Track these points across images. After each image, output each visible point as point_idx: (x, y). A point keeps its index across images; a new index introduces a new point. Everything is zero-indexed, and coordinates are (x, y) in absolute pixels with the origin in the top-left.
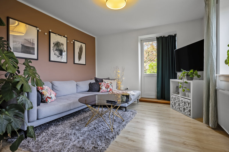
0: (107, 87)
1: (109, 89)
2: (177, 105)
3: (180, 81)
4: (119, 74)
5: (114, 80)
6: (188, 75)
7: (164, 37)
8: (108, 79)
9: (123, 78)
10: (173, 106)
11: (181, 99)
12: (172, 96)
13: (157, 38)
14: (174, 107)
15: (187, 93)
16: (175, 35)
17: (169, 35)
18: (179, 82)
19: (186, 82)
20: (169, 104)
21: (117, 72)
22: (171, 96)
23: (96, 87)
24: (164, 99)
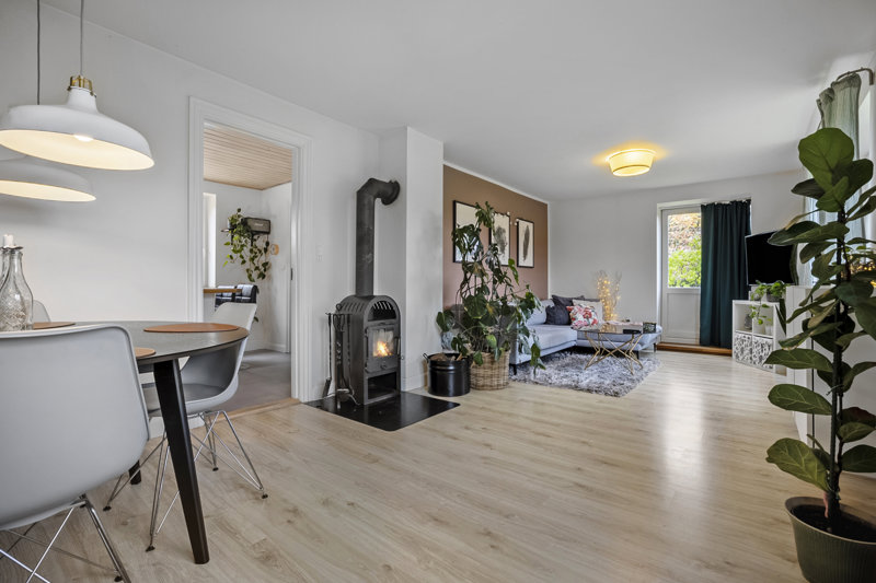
0: (587, 316)
1: (591, 321)
2: (746, 352)
3: (754, 303)
4: (607, 287)
5: (597, 301)
6: (769, 293)
7: (720, 205)
8: (582, 298)
9: (618, 298)
10: (737, 357)
11: (755, 339)
12: (737, 334)
13: (702, 206)
14: (741, 358)
15: (767, 328)
16: (749, 201)
17: (733, 200)
18: (751, 307)
19: (765, 306)
20: (730, 355)
21: (603, 284)
22: (734, 336)
23: (561, 315)
24: (719, 346)
